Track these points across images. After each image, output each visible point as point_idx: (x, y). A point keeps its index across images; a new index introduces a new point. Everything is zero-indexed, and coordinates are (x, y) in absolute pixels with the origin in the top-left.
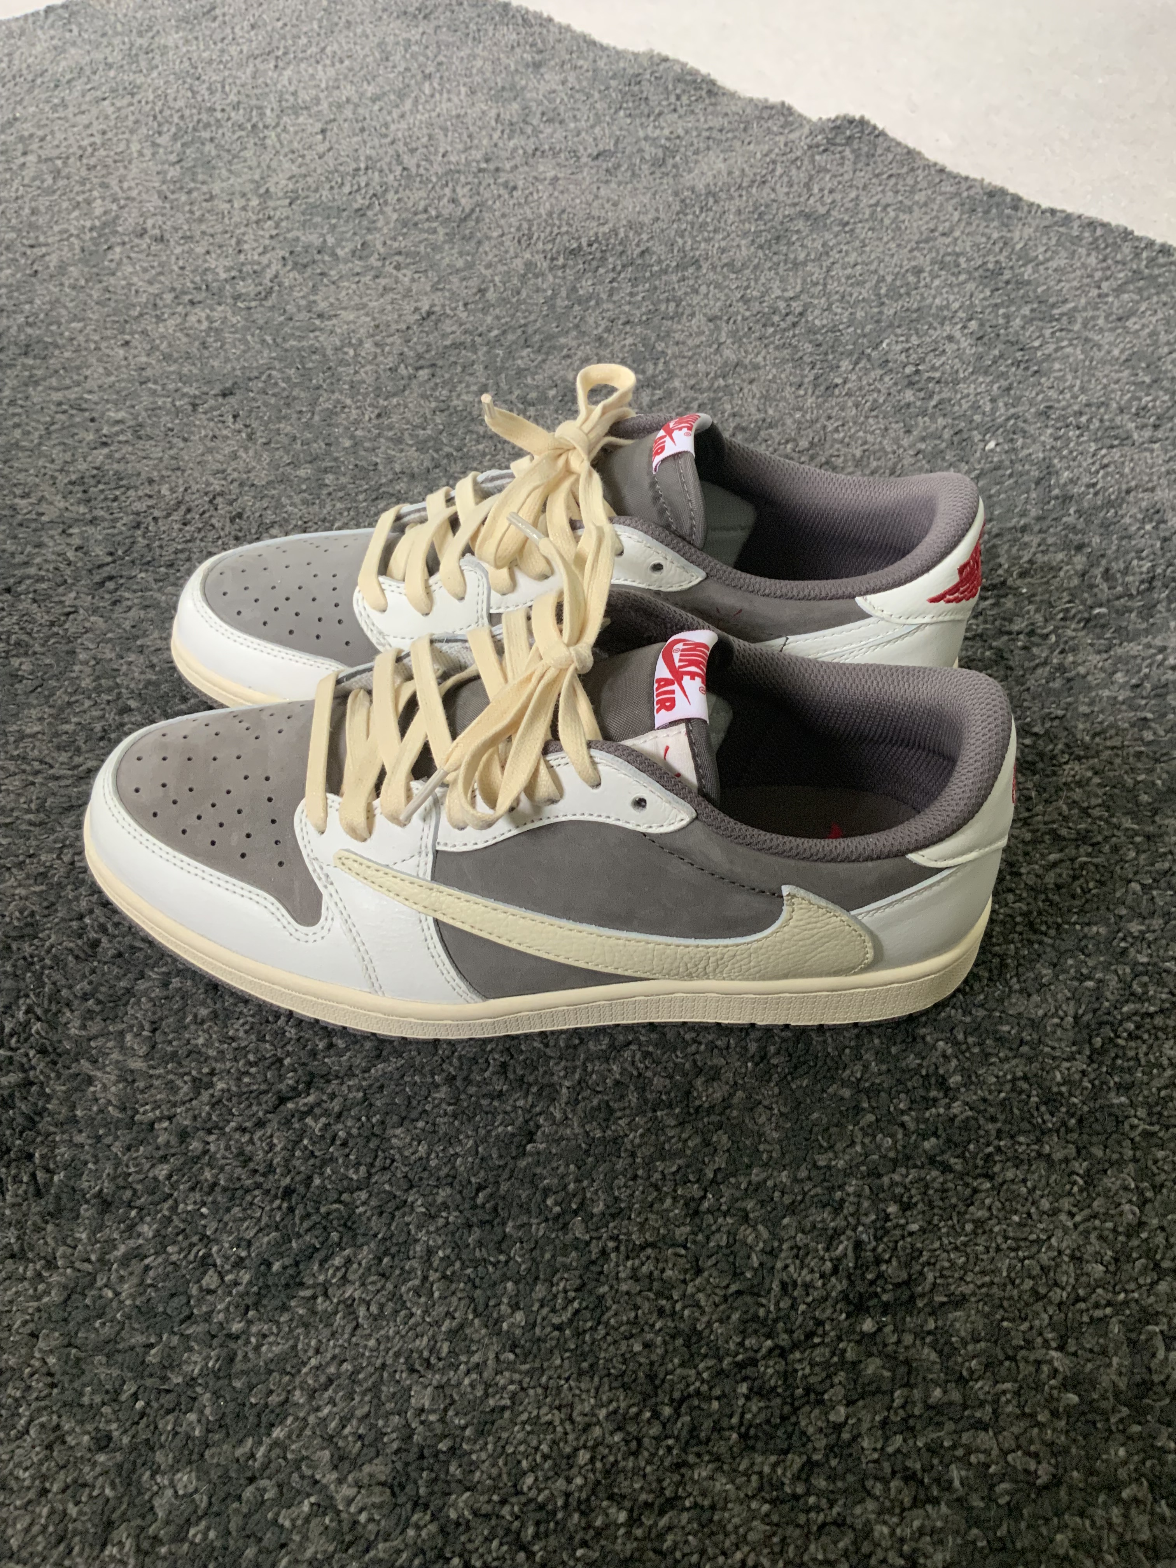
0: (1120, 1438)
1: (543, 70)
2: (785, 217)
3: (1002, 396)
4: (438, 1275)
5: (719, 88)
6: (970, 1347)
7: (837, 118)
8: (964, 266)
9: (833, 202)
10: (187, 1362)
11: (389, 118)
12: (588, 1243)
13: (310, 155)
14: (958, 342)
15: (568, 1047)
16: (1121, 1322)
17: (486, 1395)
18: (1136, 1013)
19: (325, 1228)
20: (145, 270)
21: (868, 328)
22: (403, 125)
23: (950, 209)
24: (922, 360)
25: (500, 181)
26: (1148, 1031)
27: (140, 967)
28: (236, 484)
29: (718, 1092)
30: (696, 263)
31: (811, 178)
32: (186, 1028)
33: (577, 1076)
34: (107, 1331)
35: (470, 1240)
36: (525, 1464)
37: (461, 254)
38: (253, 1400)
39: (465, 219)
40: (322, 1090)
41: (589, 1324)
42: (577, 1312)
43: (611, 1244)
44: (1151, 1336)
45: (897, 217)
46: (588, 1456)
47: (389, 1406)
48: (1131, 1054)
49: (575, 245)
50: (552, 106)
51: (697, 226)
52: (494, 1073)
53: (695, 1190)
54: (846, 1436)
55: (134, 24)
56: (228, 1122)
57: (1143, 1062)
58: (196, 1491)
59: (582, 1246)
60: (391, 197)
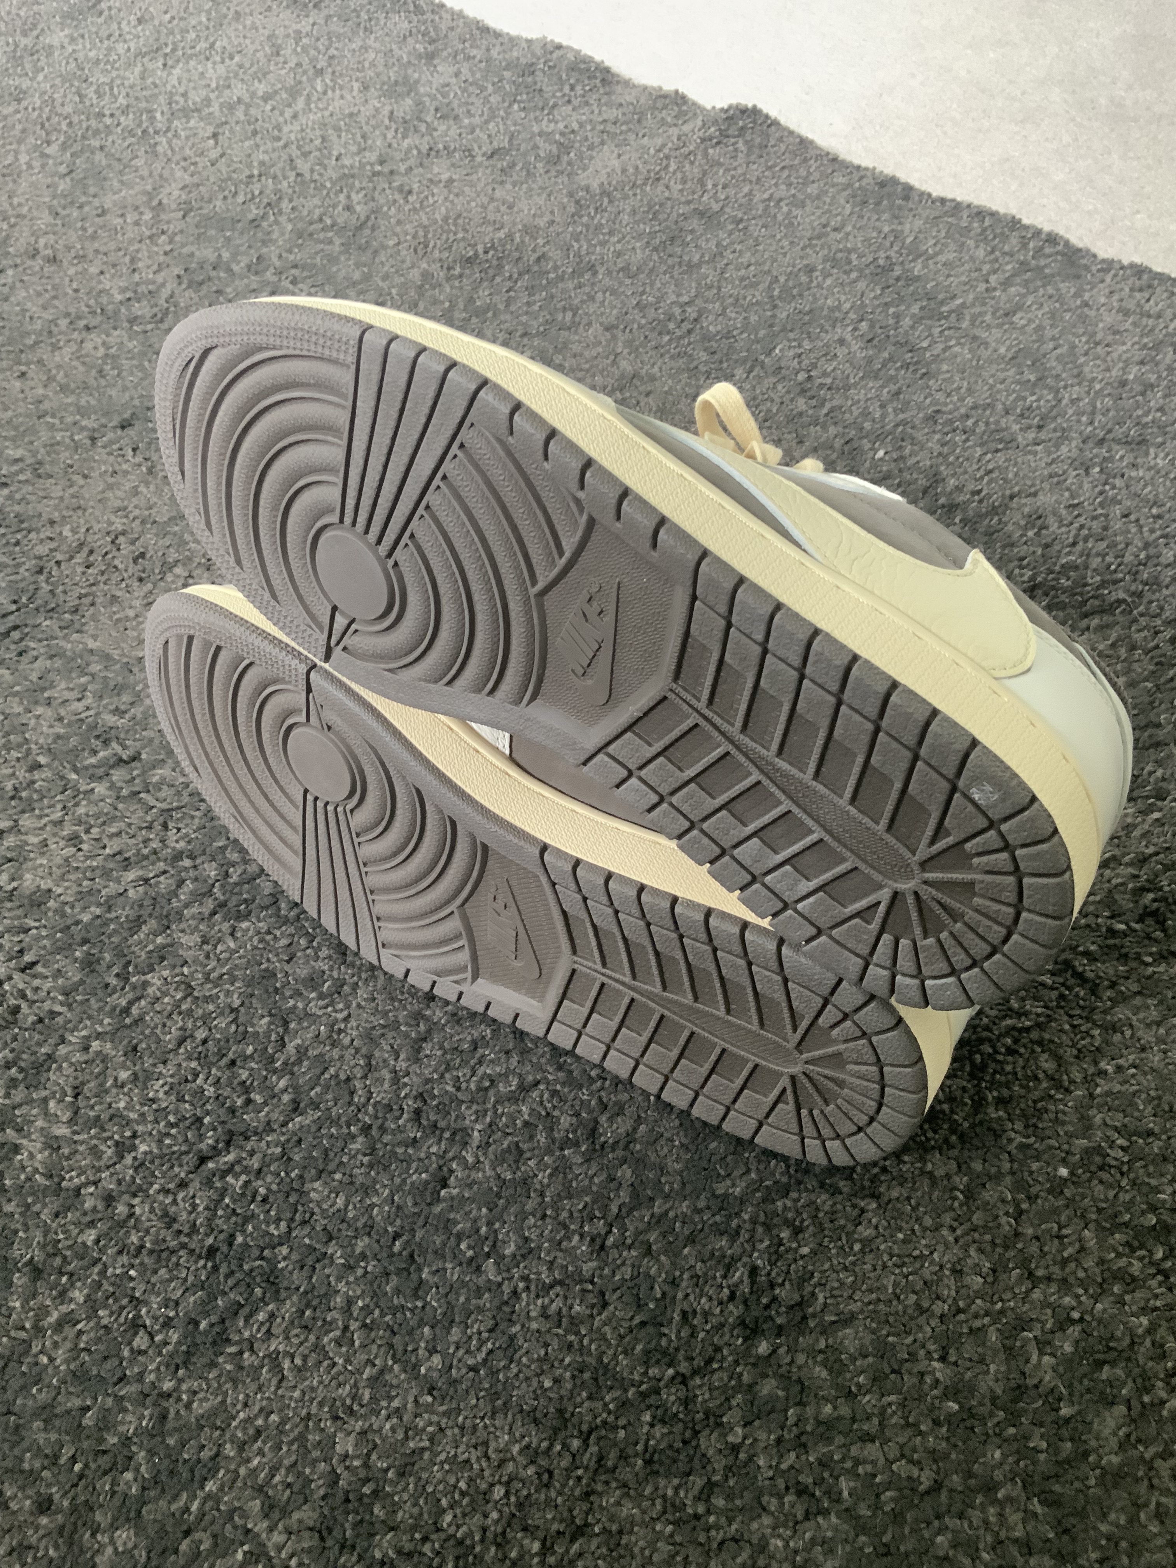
0: (997, 1440)
1: (435, 62)
2: (679, 215)
3: (891, 401)
4: (357, 1324)
5: (613, 75)
6: (858, 1363)
7: (730, 107)
8: (855, 263)
9: (727, 198)
10: (122, 1423)
11: (281, 119)
12: (500, 1285)
13: (203, 162)
14: (849, 346)
15: (480, 1089)
16: (999, 1330)
17: (407, 1438)
18: (1014, 1028)
19: (249, 1285)
20: (39, 294)
21: (762, 333)
22: (296, 127)
23: (842, 201)
24: (814, 366)
25: (395, 184)
26: (1025, 1046)
27: (60, 1032)
28: (138, 522)
29: (623, 1125)
30: (592, 268)
31: (705, 173)
32: (107, 1092)
33: (488, 1119)
34: (44, 1397)
35: (388, 1289)
36: (444, 1502)
37: (357, 265)
38: (186, 1456)
39: (360, 228)
40: (242, 1148)
41: (502, 1363)
42: (491, 1352)
43: (521, 1285)
44: (1025, 1342)
45: (790, 211)
46: (502, 1492)
47: (316, 1454)
48: (1009, 1068)
49: (471, 253)
50: (446, 101)
51: (592, 230)
52: (408, 1121)
53: (600, 1226)
54: (742, 1456)
55: (18, 23)
56: (152, 1184)
57: (1020, 1076)
58: (135, 1547)
59: (494, 1287)
60: (285, 205)
